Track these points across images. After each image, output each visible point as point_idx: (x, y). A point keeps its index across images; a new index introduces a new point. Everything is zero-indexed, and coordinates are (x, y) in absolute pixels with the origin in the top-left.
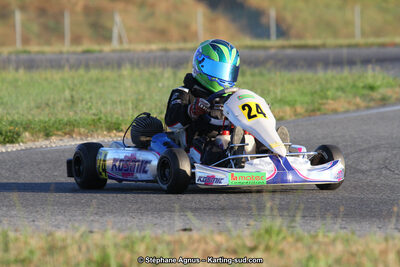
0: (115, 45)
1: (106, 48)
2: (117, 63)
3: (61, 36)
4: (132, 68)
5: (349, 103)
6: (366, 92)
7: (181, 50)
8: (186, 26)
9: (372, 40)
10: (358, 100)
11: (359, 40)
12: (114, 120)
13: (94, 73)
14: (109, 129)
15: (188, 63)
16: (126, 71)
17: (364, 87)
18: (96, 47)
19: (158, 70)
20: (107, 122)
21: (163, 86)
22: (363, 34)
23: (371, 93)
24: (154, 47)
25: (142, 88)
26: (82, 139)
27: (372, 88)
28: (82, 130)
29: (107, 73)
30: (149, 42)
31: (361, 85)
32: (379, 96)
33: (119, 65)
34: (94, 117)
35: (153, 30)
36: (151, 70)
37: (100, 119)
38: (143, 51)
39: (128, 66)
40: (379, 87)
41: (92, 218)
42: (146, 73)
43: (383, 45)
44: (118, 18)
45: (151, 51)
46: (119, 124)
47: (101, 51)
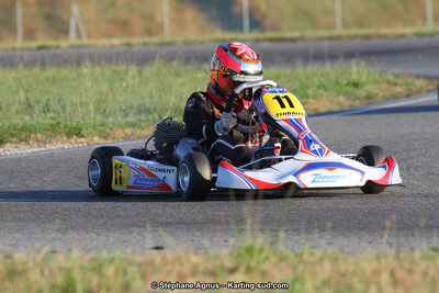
0: (72, 39)
1: (63, 43)
2: (76, 59)
3: (13, 30)
4: (93, 66)
5: (332, 101)
6: (349, 89)
7: (146, 44)
8: (151, 18)
9: (354, 31)
10: (342, 98)
11: (340, 31)
12: (74, 125)
13: (51, 72)
14: (69, 135)
15: (154, 59)
16: (86, 70)
17: (348, 84)
18: (52, 43)
19: (121, 68)
20: (67, 126)
21: (127, 86)
22: (345, 25)
23: (356, 91)
24: (116, 41)
25: (105, 88)
26: (39, 146)
27: (356, 85)
28: (39, 136)
29: (65, 72)
30: (110, 36)
31: (345, 82)
32: (364, 94)
33: (78, 62)
34: (52, 122)
35: (114, 22)
36: (114, 67)
37: (59, 123)
38: (104, 46)
39: (88, 64)
40: (364, 83)
41: (53, 235)
42: (108, 71)
43: (367, 37)
44: (75, 9)
45: (113, 46)
46: (81, 129)
47: (57, 47)
